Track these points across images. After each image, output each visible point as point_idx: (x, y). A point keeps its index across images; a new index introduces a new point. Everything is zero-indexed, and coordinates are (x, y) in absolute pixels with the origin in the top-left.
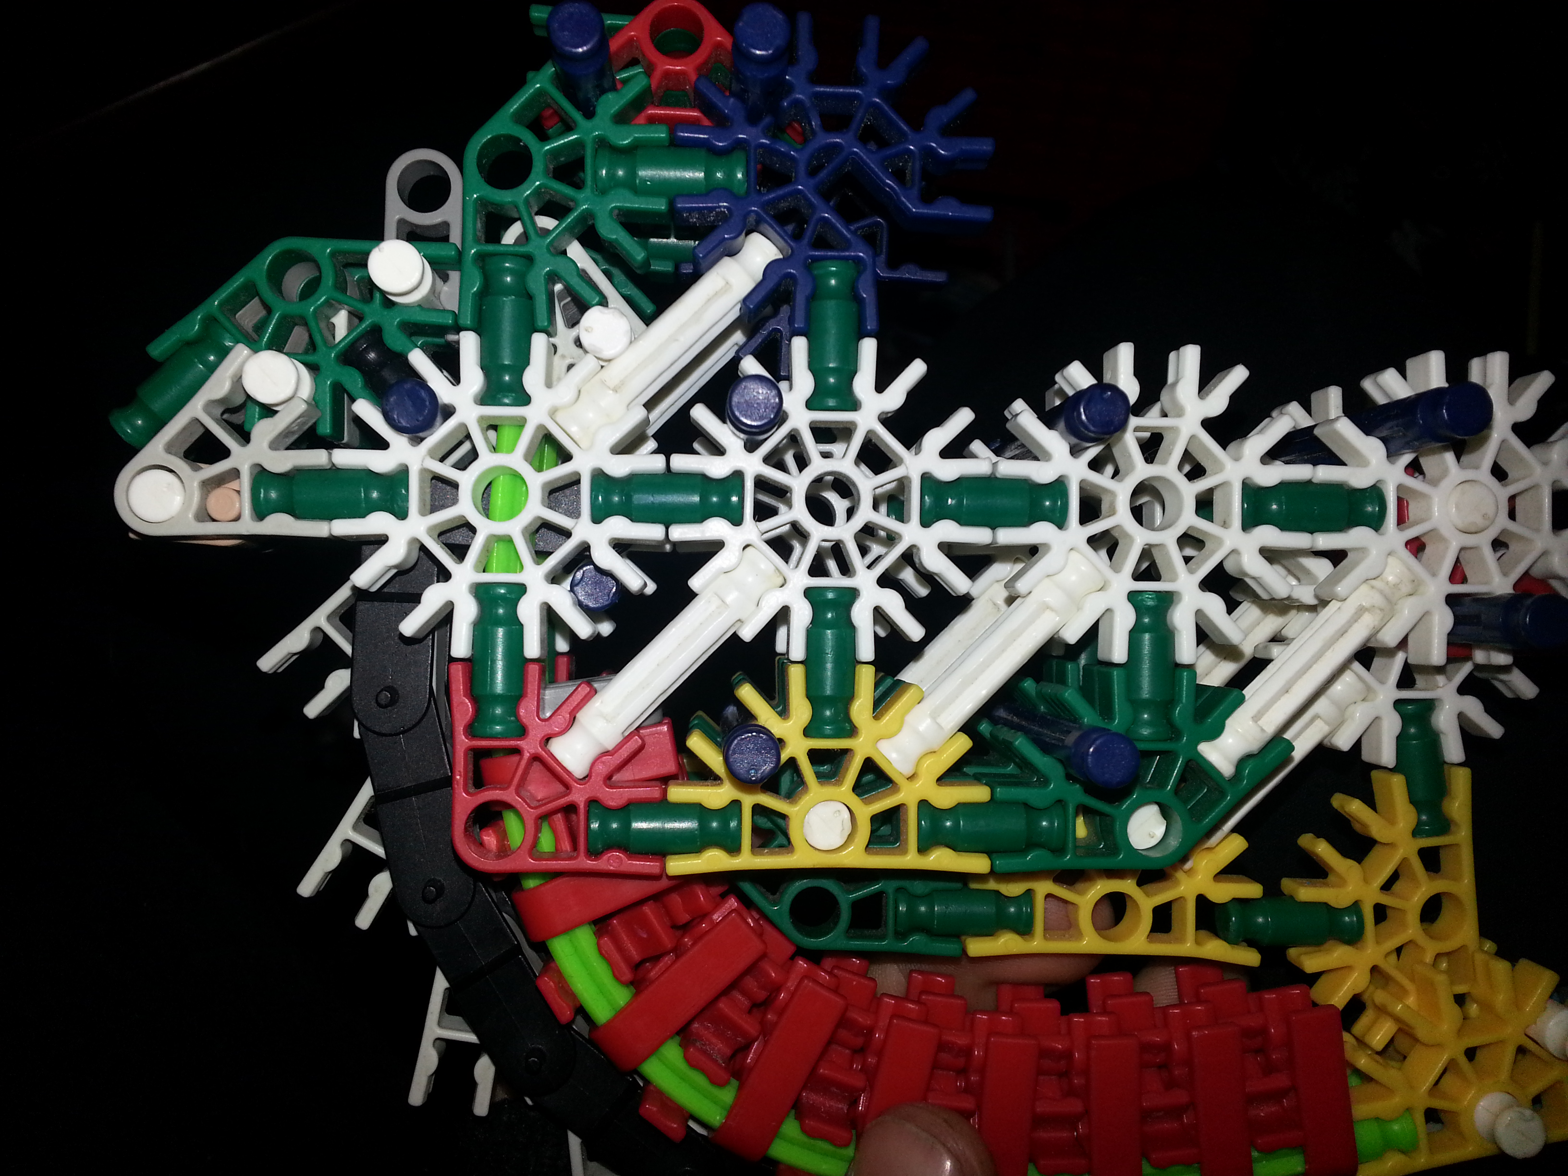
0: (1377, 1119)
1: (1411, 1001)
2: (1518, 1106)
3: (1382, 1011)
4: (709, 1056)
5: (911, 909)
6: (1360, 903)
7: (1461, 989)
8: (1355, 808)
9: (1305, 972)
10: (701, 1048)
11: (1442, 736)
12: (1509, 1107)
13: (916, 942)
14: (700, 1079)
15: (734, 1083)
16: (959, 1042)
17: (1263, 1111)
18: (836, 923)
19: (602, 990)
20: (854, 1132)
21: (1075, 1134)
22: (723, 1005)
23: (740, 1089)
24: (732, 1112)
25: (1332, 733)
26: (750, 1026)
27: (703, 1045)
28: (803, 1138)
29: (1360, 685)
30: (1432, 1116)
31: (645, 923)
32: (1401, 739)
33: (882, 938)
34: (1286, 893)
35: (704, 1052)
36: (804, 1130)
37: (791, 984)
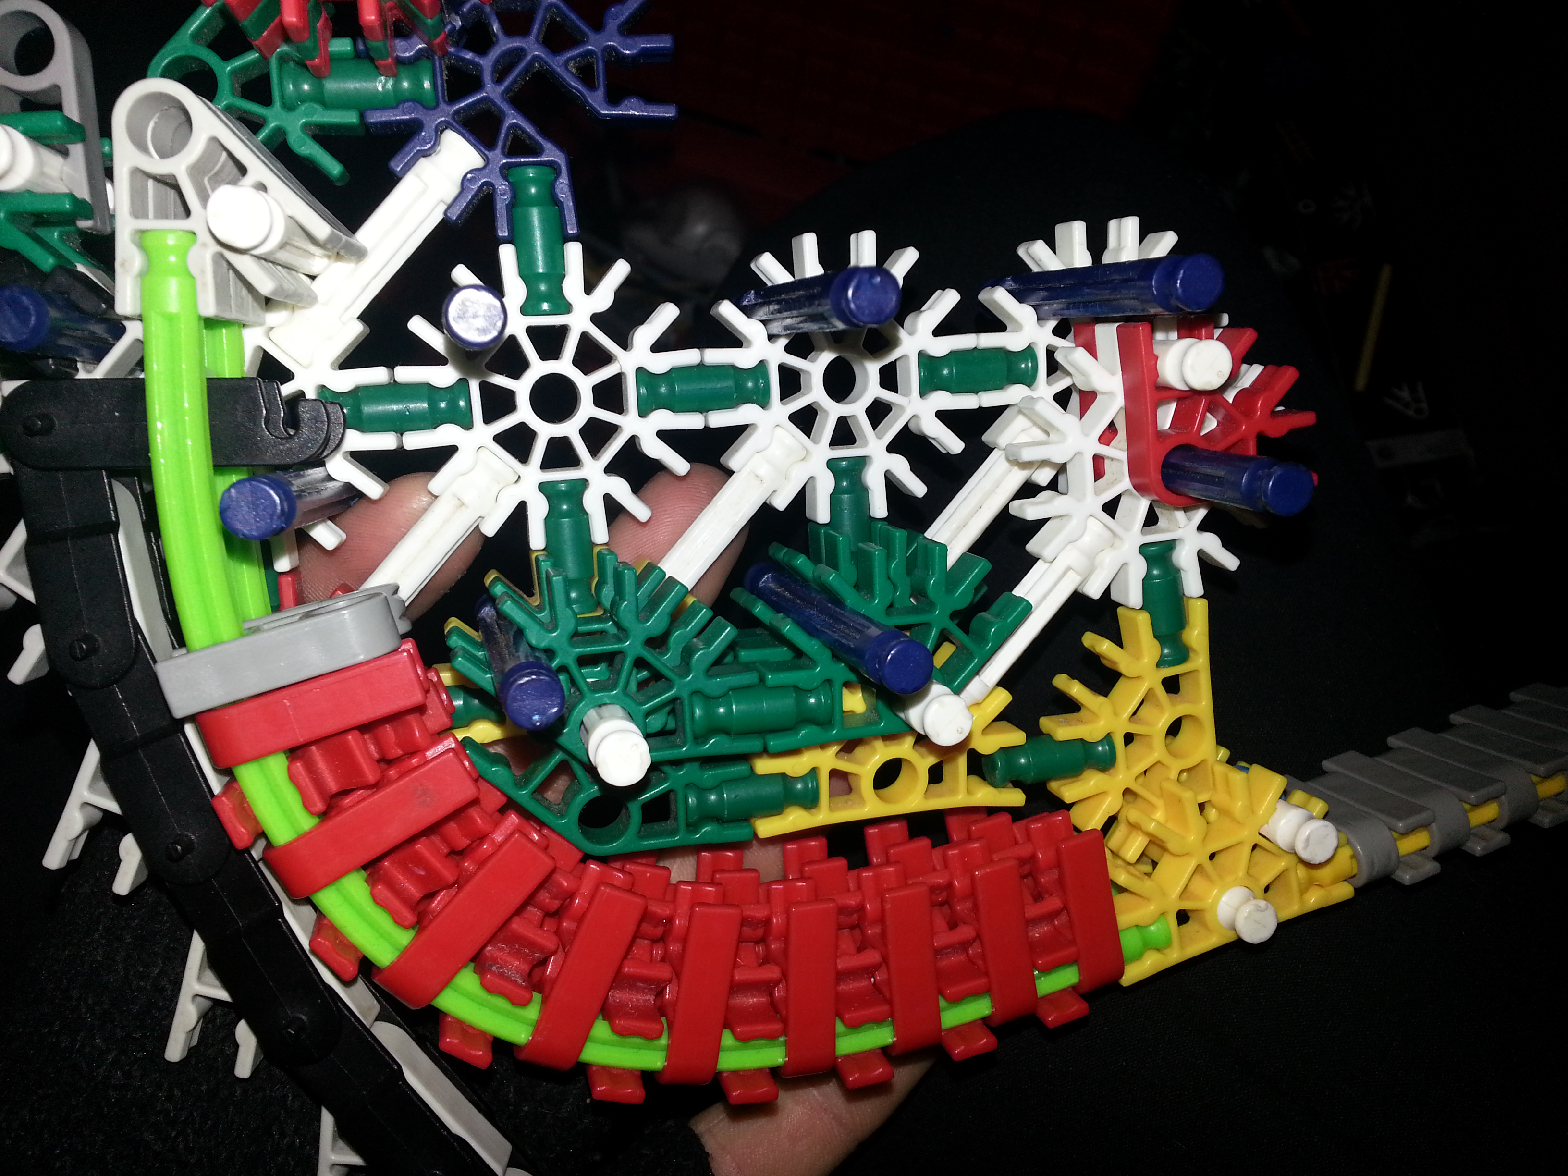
0: (1137, 926)
1: (1159, 815)
2: (1255, 898)
3: (1134, 827)
4: (508, 979)
5: (702, 801)
6: (1112, 735)
7: (1202, 799)
8: (1104, 647)
9: (1065, 803)
10: (498, 972)
11: (1183, 574)
12: (1248, 900)
13: (707, 831)
14: (501, 1002)
15: (537, 997)
16: (757, 915)
17: (1037, 933)
18: (626, 828)
19: (382, 935)
20: (664, 1019)
21: (872, 980)
22: (516, 925)
23: (544, 1001)
24: (539, 1028)
25: (1083, 582)
26: (547, 940)
27: (501, 968)
28: (615, 1037)
29: (1107, 534)
30: (1183, 917)
31: (419, 860)
32: (1147, 581)
33: (674, 832)
34: (1044, 732)
35: (501, 976)
36: (615, 1030)
37: (585, 890)
